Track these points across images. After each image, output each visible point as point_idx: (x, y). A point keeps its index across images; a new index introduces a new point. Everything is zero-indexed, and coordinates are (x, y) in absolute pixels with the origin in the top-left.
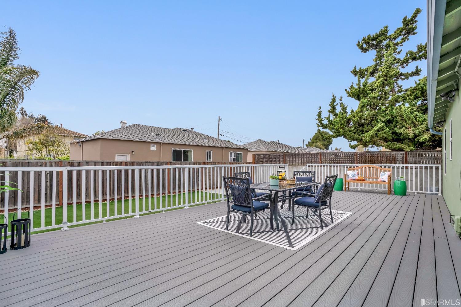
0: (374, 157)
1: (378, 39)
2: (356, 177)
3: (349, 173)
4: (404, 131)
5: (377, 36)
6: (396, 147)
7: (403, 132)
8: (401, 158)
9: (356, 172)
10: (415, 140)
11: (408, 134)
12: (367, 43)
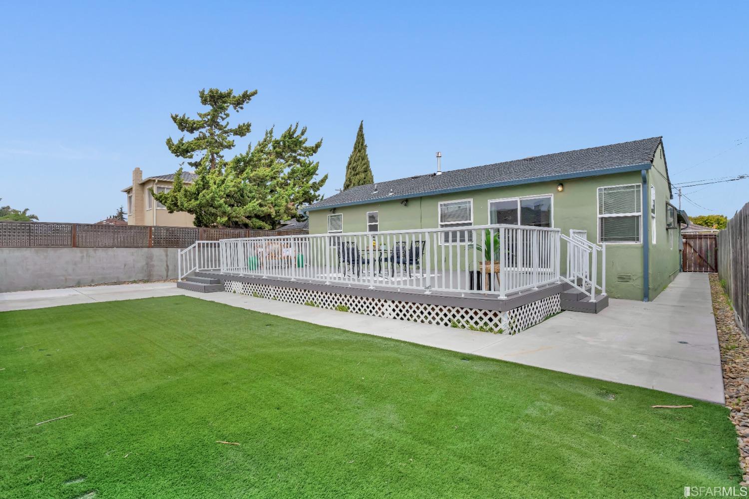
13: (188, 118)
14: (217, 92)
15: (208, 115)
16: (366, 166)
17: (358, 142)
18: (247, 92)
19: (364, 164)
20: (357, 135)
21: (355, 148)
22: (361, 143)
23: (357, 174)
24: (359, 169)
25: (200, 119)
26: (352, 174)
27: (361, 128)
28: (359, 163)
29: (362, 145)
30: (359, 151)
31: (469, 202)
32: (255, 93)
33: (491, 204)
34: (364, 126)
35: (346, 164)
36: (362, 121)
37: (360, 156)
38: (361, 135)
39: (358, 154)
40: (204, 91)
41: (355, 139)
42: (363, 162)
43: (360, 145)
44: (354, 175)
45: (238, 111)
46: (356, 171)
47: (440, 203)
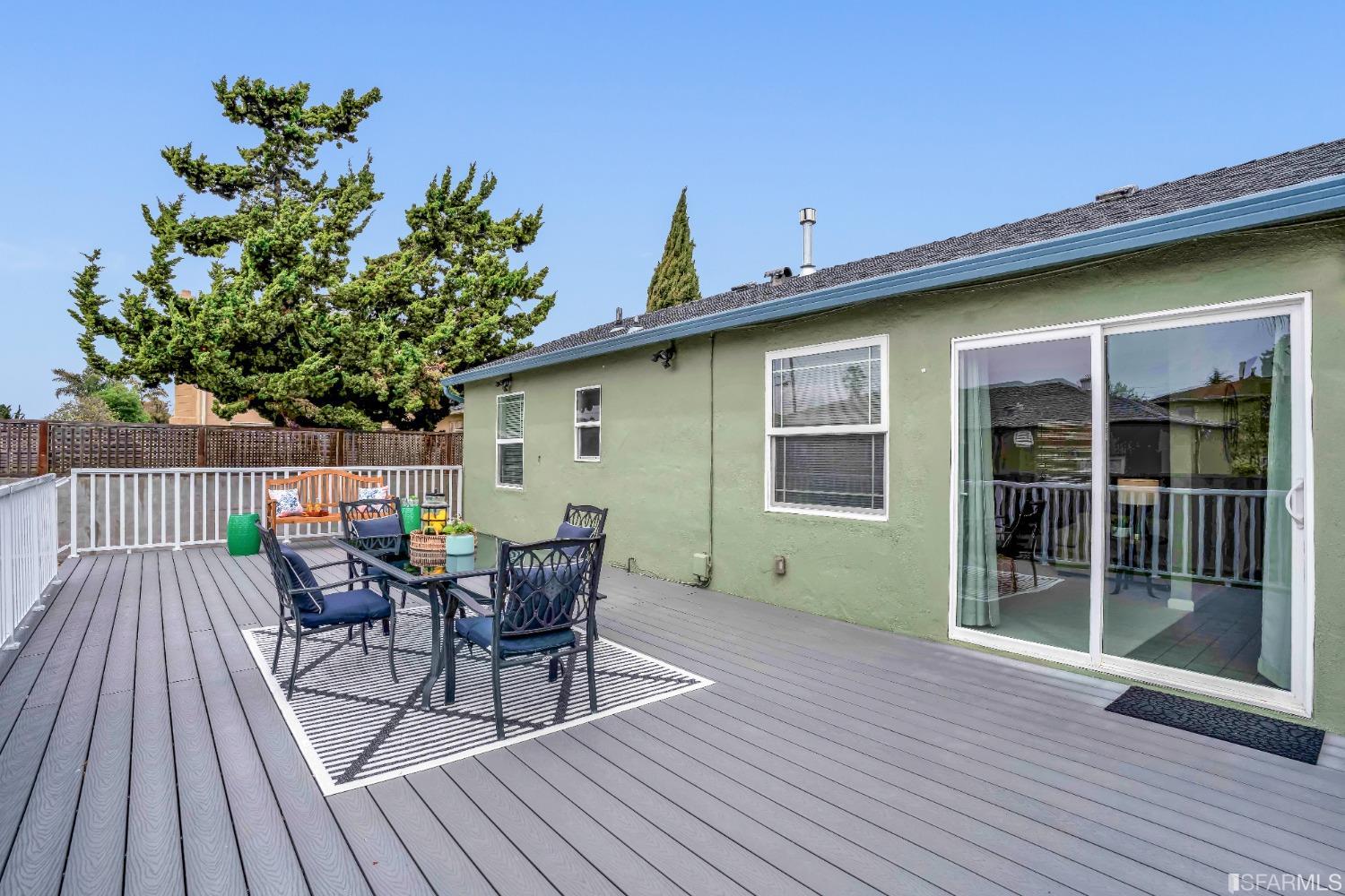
0: (257, 442)
1: (285, 109)
2: (299, 508)
3: (277, 495)
4: (366, 380)
5: (283, 98)
6: (346, 421)
7: (364, 383)
8: (328, 449)
9: (294, 493)
10: (390, 405)
11: (377, 389)
12: (249, 99)
13: (203, 157)
14: (259, 89)
15: (261, 153)
16: (688, 286)
17: (673, 235)
18: (351, 92)
19: (686, 283)
20: (672, 220)
21: (668, 248)
22: (680, 238)
23: (668, 305)
24: (675, 293)
25: (242, 163)
26: (659, 303)
27: (682, 205)
28: (675, 279)
29: (683, 241)
30: (677, 255)
31: (875, 350)
32: (375, 97)
33: (966, 356)
34: (687, 201)
35: (649, 283)
36: (685, 190)
37: (676, 266)
38: (680, 220)
39: (675, 261)
40: (224, 82)
41: (668, 229)
42: (684, 278)
43: (678, 243)
44: (662, 306)
45: (339, 146)
46: (666, 296)
47: (770, 356)
